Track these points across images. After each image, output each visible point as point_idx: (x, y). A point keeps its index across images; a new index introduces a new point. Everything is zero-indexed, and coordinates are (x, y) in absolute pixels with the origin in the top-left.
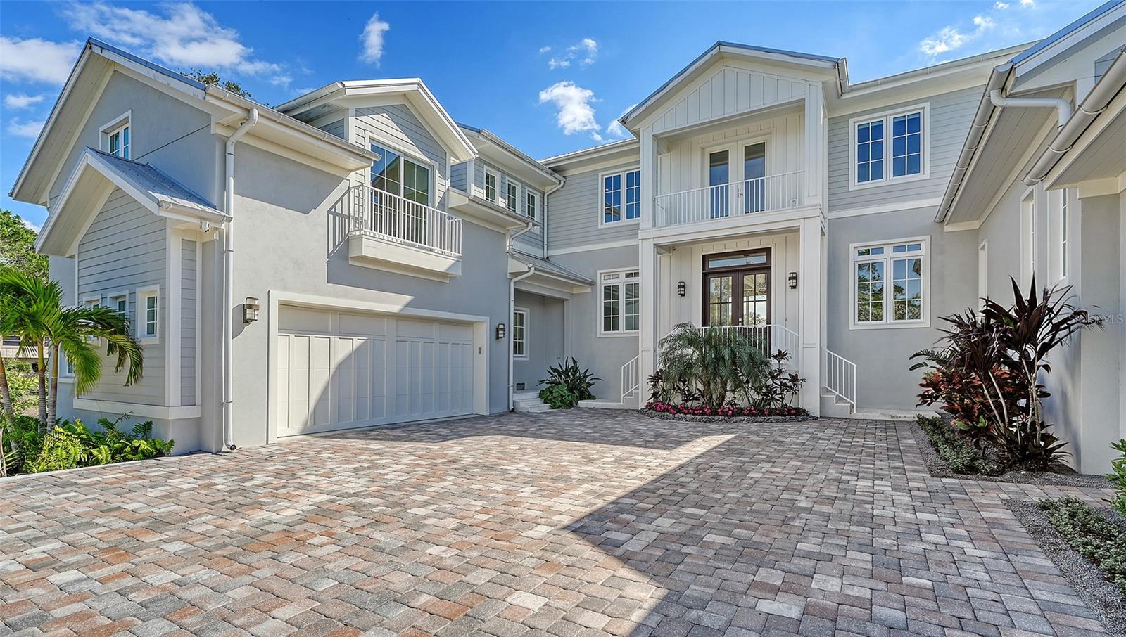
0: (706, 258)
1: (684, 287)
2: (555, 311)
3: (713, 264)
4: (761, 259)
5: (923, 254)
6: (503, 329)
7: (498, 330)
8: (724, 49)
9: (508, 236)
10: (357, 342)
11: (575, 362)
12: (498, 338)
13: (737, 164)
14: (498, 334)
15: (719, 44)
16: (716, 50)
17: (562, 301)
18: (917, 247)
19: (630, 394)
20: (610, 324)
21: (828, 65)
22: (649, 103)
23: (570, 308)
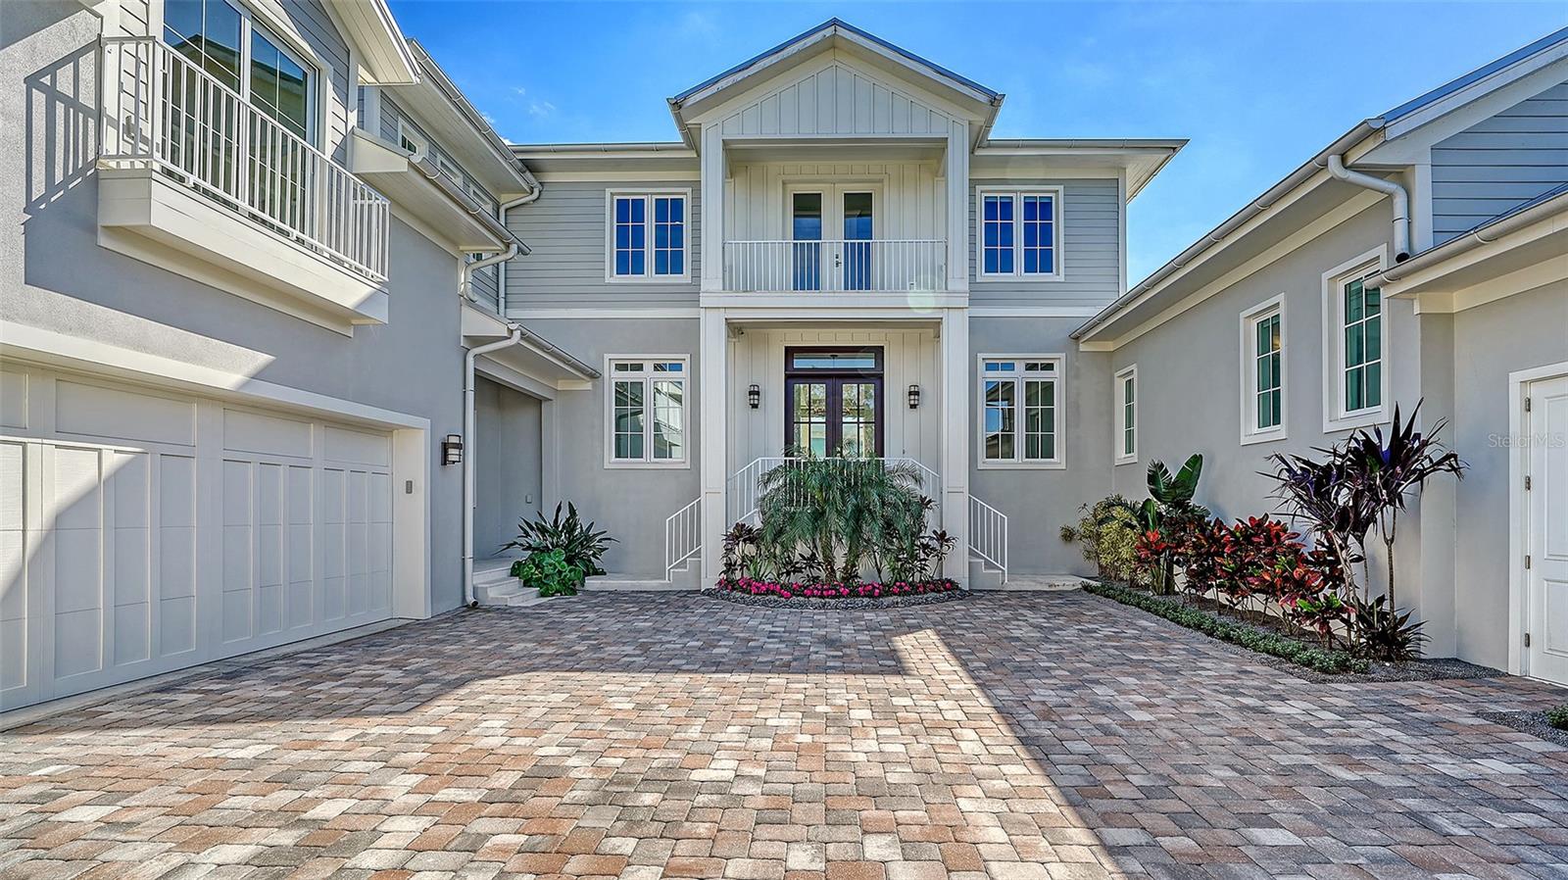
0: (790, 352)
1: (758, 393)
2: (525, 418)
3: (799, 363)
4: (867, 363)
5: (1057, 376)
6: (458, 446)
7: (445, 447)
8: (842, 32)
9: (461, 263)
10: (112, 458)
11: (573, 512)
12: (445, 461)
13: (833, 217)
14: (445, 454)
15: (835, 22)
16: (829, 32)
17: (538, 401)
18: (1049, 367)
19: (683, 564)
20: (626, 446)
21: (982, 98)
22: (722, 84)
23: (552, 414)
